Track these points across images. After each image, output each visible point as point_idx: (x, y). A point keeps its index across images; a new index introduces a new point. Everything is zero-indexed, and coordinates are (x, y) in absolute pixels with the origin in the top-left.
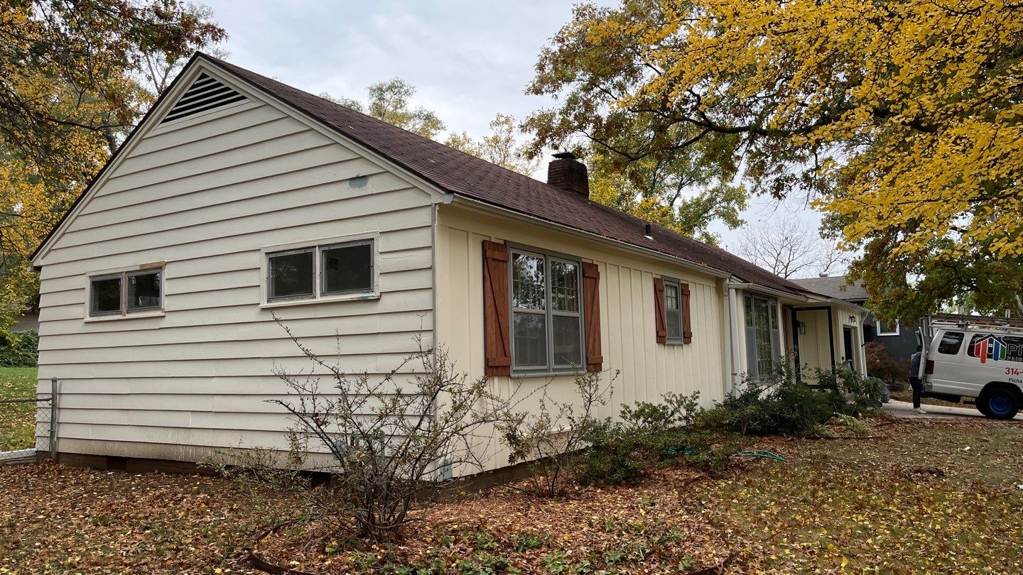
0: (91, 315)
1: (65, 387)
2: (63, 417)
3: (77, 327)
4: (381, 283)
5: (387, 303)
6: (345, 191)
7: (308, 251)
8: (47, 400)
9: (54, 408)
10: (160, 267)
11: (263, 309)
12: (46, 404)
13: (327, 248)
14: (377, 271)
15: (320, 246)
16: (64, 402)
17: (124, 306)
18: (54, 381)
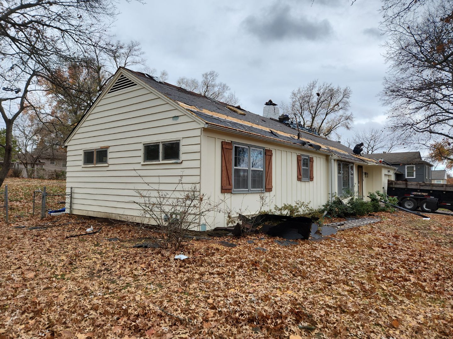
0: (84, 165)
1: (75, 190)
2: (75, 201)
3: (80, 169)
4: (182, 157)
5: (185, 164)
6: (171, 121)
7: (158, 144)
8: (69, 195)
9: (71, 198)
10: (108, 147)
11: (142, 165)
12: (69, 196)
13: (164, 143)
14: (181, 152)
15: (162, 142)
16: (75, 196)
17: (95, 161)
18: (71, 188)
